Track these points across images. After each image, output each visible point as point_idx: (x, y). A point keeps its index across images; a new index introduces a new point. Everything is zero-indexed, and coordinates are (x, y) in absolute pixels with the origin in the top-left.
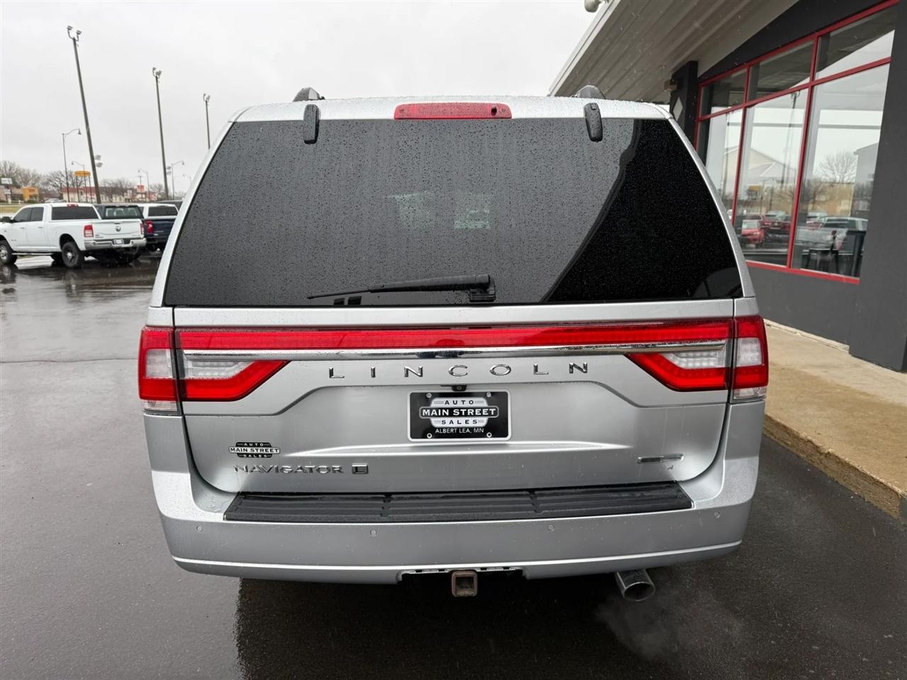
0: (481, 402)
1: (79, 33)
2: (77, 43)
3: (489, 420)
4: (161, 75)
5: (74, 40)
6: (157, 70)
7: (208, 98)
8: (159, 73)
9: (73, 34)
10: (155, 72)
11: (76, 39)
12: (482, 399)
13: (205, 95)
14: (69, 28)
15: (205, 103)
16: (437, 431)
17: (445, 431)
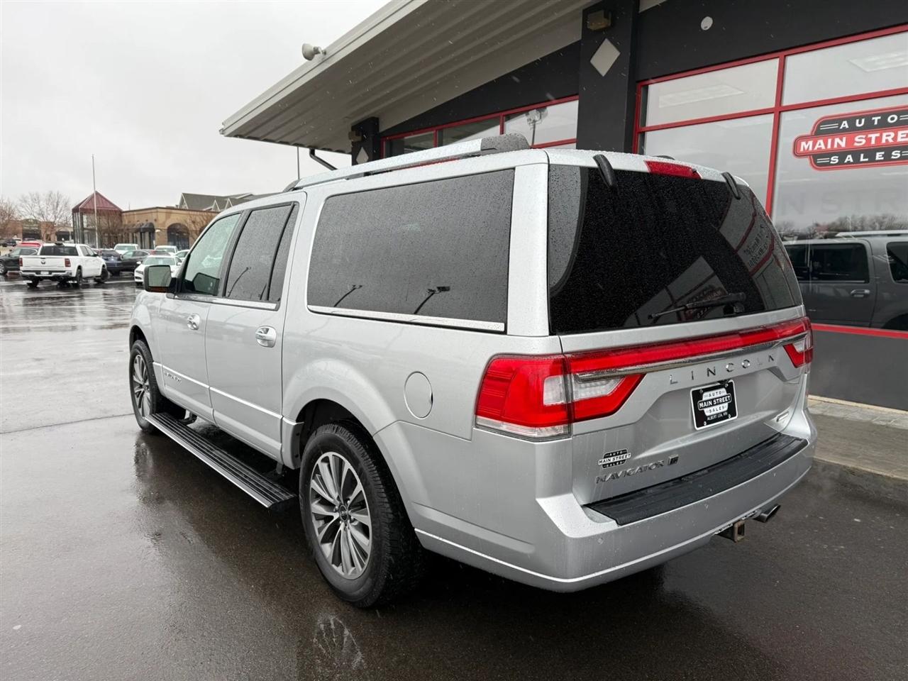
0: (722, 392)
3: (728, 404)
12: (724, 390)
16: (708, 419)
17: (712, 418)
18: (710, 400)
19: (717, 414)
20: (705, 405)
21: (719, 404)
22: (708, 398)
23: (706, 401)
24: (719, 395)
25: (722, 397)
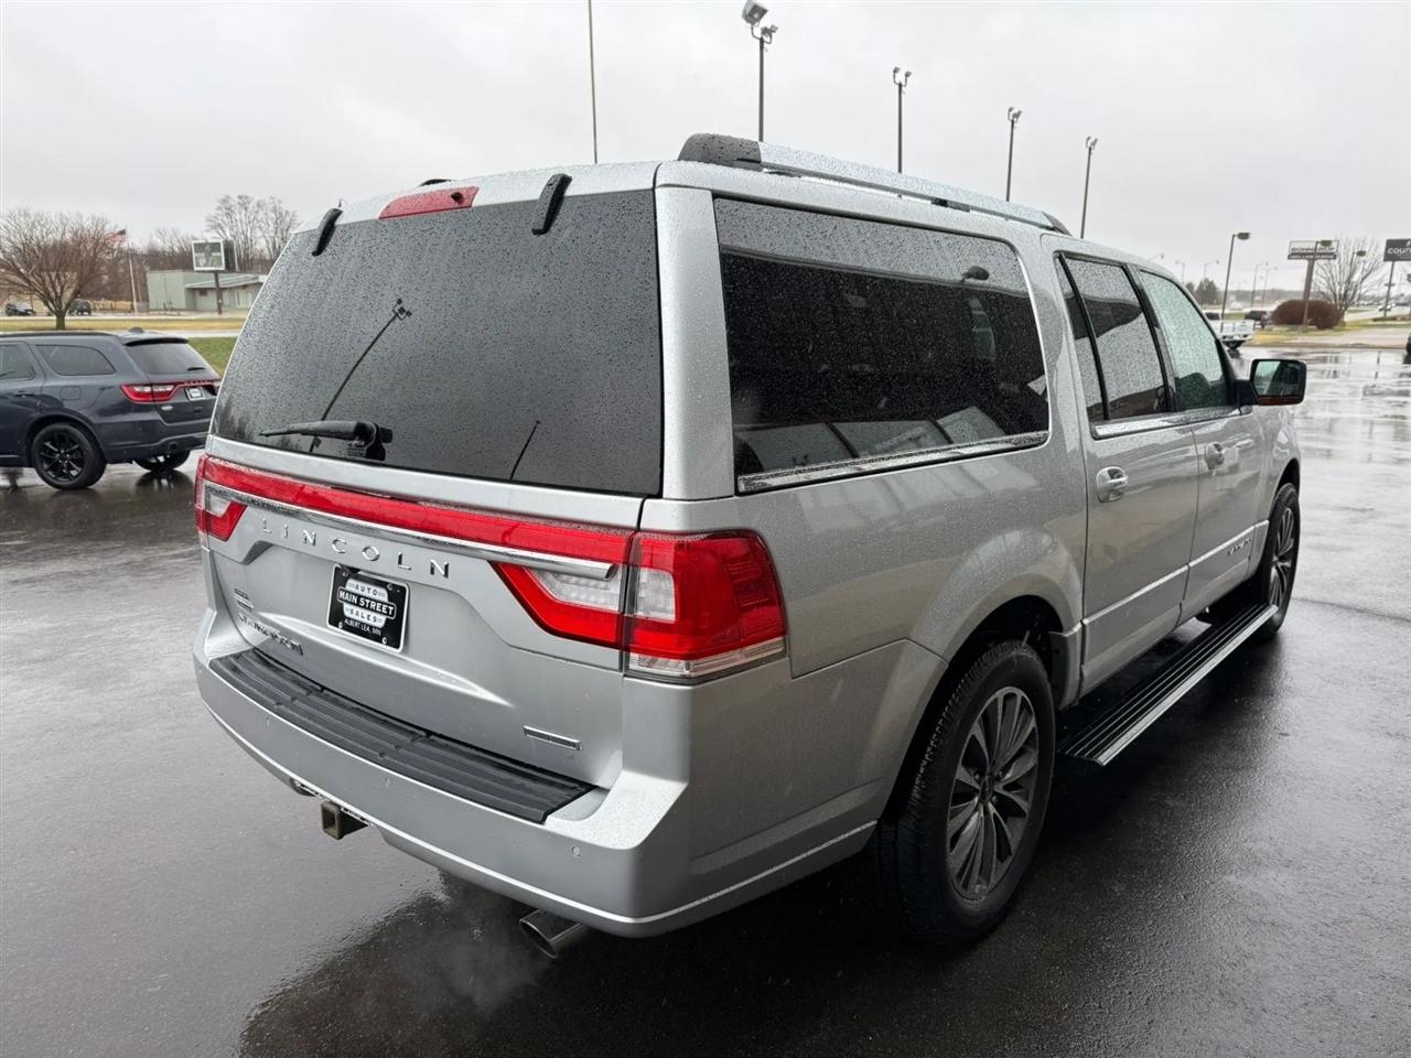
0: (382, 594)
1: (907, 75)
2: (903, 89)
3: (387, 620)
4: (1020, 117)
5: (900, 85)
6: (1015, 111)
7: (1094, 143)
8: (1017, 115)
9: (900, 77)
10: (1012, 113)
11: (903, 83)
12: (383, 591)
13: (1089, 138)
14: (896, 71)
15: (1087, 150)
16: (346, 621)
17: (351, 623)
18: (356, 595)
19: (362, 624)
20: (347, 598)
21: (369, 609)
22: (353, 590)
23: (350, 593)
24: (371, 595)
25: (377, 601)
